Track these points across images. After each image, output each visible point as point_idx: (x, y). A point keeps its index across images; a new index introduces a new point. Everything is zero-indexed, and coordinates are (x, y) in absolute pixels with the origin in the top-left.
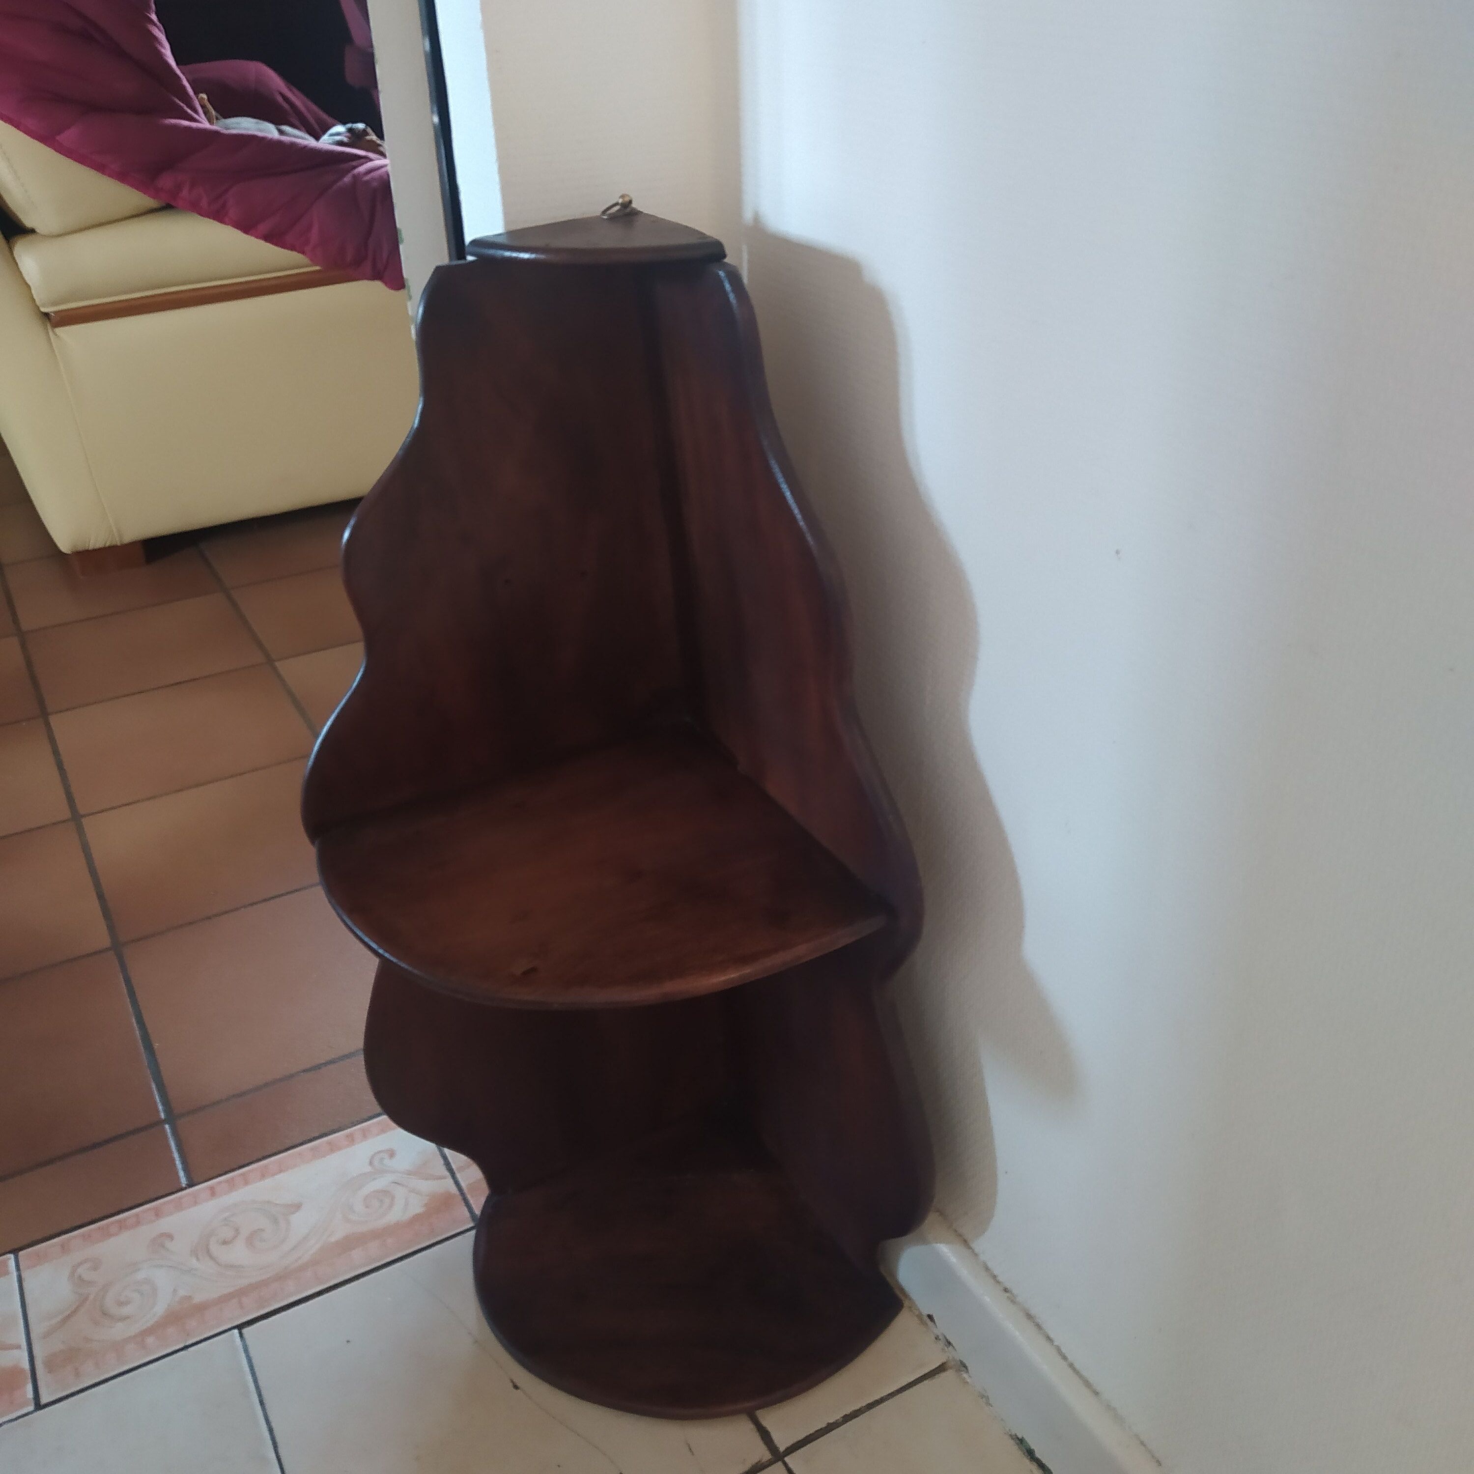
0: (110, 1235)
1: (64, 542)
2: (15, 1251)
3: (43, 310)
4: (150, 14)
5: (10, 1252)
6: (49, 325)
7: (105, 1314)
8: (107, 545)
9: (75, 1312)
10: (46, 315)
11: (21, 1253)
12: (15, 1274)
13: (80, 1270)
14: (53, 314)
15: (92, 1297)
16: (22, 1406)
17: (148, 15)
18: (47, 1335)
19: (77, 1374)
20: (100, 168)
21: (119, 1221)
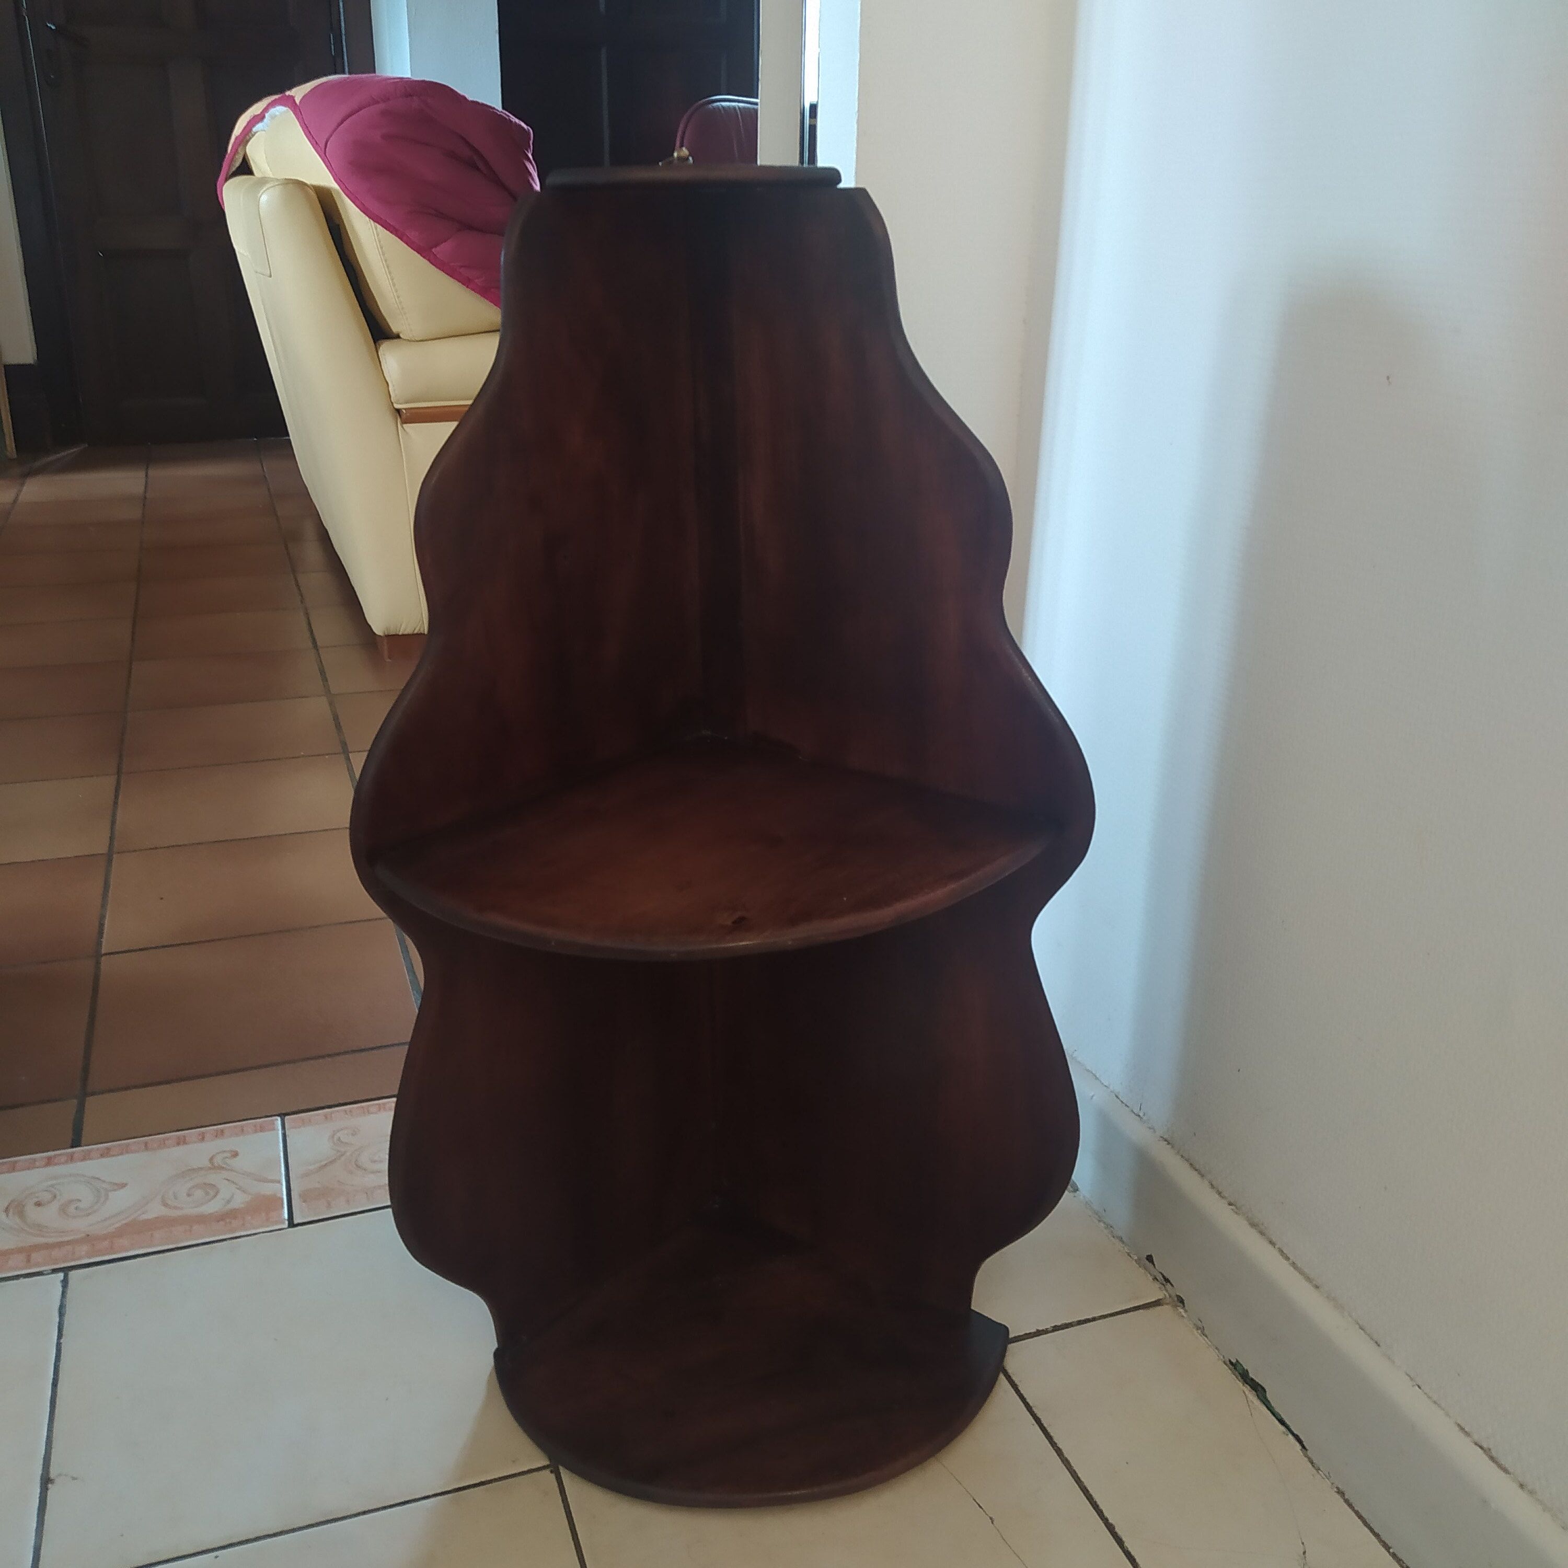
0: (369, 1112)
1: (378, 626)
2: (283, 1115)
3: (397, 406)
4: (528, 151)
5: (278, 1115)
6: (399, 420)
7: (359, 1167)
8: (416, 632)
9: (332, 1162)
10: (398, 411)
11: (287, 1118)
12: (280, 1132)
13: (338, 1134)
14: (404, 411)
15: (348, 1154)
16: (277, 1223)
17: (526, 152)
18: (306, 1175)
19: (329, 1206)
20: (466, 282)
21: (379, 1104)
